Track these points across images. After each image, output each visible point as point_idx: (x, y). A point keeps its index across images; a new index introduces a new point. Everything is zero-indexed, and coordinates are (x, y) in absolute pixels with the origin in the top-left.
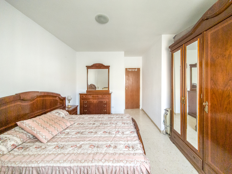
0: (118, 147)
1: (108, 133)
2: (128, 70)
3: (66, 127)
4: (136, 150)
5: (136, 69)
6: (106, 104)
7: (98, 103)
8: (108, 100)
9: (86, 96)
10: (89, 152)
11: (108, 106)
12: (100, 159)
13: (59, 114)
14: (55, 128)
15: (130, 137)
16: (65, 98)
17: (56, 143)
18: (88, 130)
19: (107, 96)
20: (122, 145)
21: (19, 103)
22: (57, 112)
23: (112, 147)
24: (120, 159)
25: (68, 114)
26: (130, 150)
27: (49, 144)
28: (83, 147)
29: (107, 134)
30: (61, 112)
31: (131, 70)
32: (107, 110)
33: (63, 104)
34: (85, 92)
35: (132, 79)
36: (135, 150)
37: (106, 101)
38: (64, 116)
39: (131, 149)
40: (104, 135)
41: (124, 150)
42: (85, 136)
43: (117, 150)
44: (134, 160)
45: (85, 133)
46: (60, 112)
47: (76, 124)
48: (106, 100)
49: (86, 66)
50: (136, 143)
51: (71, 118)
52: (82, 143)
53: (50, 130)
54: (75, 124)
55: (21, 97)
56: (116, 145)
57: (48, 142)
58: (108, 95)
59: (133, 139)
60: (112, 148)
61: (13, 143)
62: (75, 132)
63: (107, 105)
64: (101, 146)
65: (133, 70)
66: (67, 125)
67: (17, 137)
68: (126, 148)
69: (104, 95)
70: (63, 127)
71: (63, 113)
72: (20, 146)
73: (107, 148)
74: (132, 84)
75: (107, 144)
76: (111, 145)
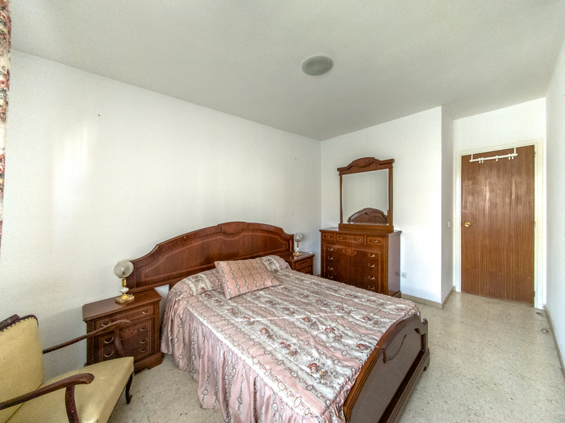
0: (298, 356)
1: (310, 324)
2: (471, 161)
3: (263, 287)
4: (326, 384)
5: (511, 151)
6: (374, 261)
7: (356, 256)
8: (379, 253)
9: (331, 237)
10: (253, 337)
11: (380, 267)
12: (254, 355)
13: (271, 263)
14: (246, 282)
15: (345, 353)
16: (292, 237)
17: (235, 304)
18: (286, 303)
19: (378, 242)
20: (309, 358)
21: (221, 237)
22: (269, 260)
23: (289, 349)
24: (279, 377)
25: (287, 268)
26: (315, 375)
27: (230, 302)
28: (254, 326)
29: (307, 323)
30: (275, 262)
31: (483, 159)
32: (377, 278)
33: (289, 248)
34: (335, 228)
35: (492, 191)
36: (322, 381)
37: (375, 254)
38: (279, 269)
39: (317, 375)
40: (302, 323)
41: (303, 367)
42: (274, 310)
43: (292, 360)
44: (298, 395)
45: (278, 306)
46: (273, 259)
47: (282, 286)
48: (375, 252)
49: (338, 169)
50: (341, 372)
51: (286, 275)
52: (259, 319)
53: (239, 283)
54: (280, 287)
55: (223, 229)
56: (299, 351)
57: (231, 299)
58: (380, 239)
59: (346, 360)
60: (288, 351)
61: (203, 285)
62: (266, 299)
63: (377, 265)
64: (275, 338)
65: (497, 157)
66: (265, 283)
67: (210, 280)
68: (308, 367)
69: (369, 238)
70: (258, 285)
71: (277, 263)
72: (208, 293)
73: (281, 346)
74: (490, 208)
75: (287, 340)
76: (292, 345)
